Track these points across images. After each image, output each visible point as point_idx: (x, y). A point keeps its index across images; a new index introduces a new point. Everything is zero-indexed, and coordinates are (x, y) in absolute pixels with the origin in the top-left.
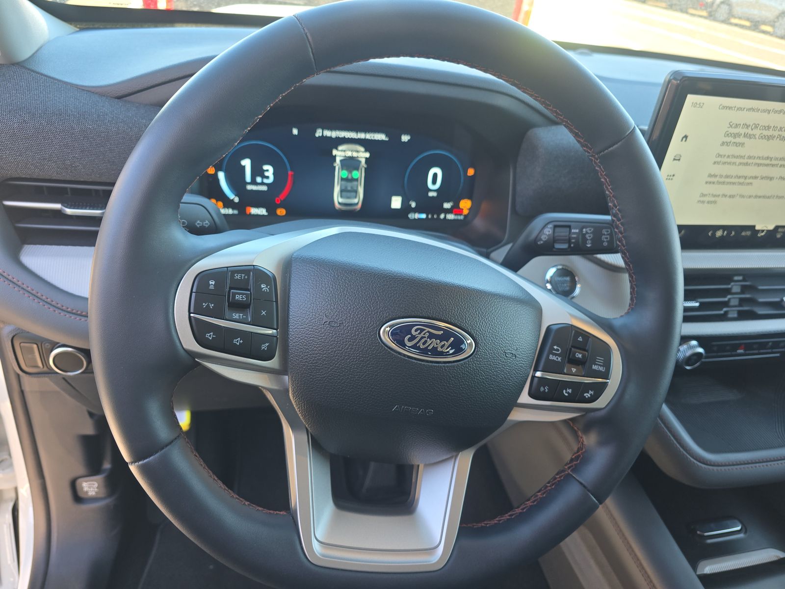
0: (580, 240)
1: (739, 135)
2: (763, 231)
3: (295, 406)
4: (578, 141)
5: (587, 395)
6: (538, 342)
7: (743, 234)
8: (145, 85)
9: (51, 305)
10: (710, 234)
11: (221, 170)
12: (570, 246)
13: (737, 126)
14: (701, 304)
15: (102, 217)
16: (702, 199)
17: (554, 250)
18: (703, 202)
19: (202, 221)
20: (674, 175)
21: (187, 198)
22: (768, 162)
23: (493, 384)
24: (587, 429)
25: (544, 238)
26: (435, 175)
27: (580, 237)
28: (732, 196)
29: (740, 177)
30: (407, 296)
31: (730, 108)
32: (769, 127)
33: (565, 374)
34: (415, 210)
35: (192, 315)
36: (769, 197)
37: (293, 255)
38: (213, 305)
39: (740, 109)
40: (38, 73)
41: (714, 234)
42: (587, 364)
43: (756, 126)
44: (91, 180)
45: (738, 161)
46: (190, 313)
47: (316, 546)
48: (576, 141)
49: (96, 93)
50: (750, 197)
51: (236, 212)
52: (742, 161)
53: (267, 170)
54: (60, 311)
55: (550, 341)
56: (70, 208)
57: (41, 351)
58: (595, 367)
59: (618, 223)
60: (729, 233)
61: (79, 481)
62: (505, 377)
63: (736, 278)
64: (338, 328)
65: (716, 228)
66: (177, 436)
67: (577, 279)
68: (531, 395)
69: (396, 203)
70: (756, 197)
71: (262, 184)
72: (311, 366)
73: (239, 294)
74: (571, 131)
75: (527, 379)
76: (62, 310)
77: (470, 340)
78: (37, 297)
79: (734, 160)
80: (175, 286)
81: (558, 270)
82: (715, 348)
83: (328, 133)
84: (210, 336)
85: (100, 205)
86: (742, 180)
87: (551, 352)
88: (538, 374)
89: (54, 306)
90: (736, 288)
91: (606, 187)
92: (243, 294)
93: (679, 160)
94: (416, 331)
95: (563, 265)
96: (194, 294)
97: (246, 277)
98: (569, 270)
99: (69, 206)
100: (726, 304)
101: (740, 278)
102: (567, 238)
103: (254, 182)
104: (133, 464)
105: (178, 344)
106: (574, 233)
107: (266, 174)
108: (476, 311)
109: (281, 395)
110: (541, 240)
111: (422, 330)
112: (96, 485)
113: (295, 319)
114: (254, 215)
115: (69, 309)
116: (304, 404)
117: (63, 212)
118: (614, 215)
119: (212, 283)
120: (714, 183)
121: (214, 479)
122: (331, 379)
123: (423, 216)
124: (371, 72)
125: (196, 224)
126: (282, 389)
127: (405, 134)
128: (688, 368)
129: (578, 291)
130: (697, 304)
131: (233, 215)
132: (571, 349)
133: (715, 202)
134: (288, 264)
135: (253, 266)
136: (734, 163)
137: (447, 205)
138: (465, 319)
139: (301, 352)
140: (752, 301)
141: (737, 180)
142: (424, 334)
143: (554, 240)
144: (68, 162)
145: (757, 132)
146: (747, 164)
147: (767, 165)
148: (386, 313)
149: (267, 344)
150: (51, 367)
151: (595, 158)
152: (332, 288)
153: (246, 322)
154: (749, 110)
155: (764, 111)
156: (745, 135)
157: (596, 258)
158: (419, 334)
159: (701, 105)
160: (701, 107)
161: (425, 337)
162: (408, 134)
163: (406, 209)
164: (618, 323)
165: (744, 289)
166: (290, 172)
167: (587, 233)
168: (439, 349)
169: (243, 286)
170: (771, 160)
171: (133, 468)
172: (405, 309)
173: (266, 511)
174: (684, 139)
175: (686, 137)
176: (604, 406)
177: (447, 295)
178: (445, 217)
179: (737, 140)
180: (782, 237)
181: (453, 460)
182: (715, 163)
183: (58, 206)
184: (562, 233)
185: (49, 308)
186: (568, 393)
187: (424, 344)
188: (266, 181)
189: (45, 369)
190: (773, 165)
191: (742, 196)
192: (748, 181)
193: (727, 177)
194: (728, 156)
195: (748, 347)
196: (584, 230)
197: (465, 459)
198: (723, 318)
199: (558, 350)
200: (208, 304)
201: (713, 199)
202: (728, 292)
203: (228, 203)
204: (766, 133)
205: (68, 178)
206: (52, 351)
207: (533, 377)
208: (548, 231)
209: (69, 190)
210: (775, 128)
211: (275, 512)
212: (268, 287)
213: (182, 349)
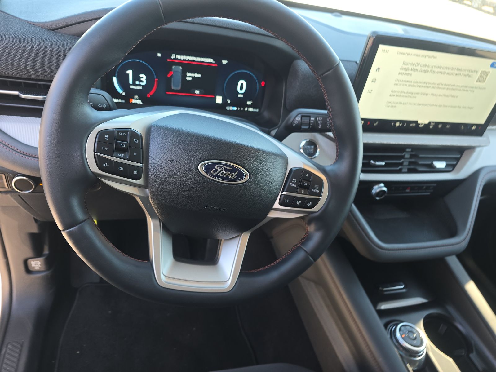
0: (315, 124)
1: (409, 69)
2: (422, 124)
3: (152, 205)
4: (310, 69)
5: (309, 205)
6: (285, 177)
7: (411, 125)
8: (69, 23)
9: (14, 150)
10: (392, 124)
11: (115, 76)
12: (309, 127)
13: (407, 64)
14: (386, 163)
15: (45, 100)
16: (388, 104)
17: (301, 129)
18: (389, 106)
19: (102, 104)
20: (372, 90)
21: (93, 90)
22: (425, 85)
23: (258, 197)
24: (309, 223)
25: (296, 122)
26: (242, 85)
27: (315, 123)
28: (404, 104)
29: (409, 93)
30: (213, 148)
31: (404, 54)
32: (425, 66)
33: (298, 193)
34: (230, 105)
35: (96, 153)
36: (425, 105)
37: (152, 124)
38: (107, 149)
39: (409, 54)
40: (4, 12)
41: (394, 125)
42: (310, 188)
43: (418, 65)
44: (36, 78)
45: (408, 84)
46: (94, 152)
47: (163, 277)
48: (309, 69)
49: (39, 27)
50: (415, 104)
51: (123, 101)
52: (410, 84)
53: (142, 77)
54: (19, 154)
55: (291, 176)
56: (24, 94)
57: (7, 178)
58: (314, 190)
59: (330, 114)
60: (403, 124)
61: (29, 261)
62: (265, 193)
63: (407, 150)
64: (176, 164)
65: (396, 121)
66: (88, 217)
67: (317, 146)
68: (280, 204)
69: (219, 100)
70: (418, 104)
71: (139, 85)
72: (161, 183)
73: (122, 143)
74: (307, 63)
75: (278, 195)
76: (20, 153)
77: (246, 172)
78: (5, 145)
79: (405, 83)
80: (86, 137)
81: (306, 142)
82: (393, 188)
83: (178, 57)
84: (105, 165)
85: (42, 94)
86: (410, 95)
87: (291, 182)
88: (284, 193)
89: (15, 151)
90: (407, 156)
91: (325, 94)
92: (124, 143)
93: (375, 82)
94: (218, 167)
95: (309, 139)
96: (96, 142)
97: (126, 135)
98: (313, 141)
99: (23, 93)
100: (401, 164)
101: (410, 150)
102: (309, 123)
103: (134, 84)
104: (64, 231)
105: (88, 168)
106: (312, 120)
107: (142, 79)
108: (251, 158)
109: (145, 199)
110: (294, 123)
111: (221, 167)
112: (40, 263)
113: (152, 158)
114: (134, 104)
115: (24, 153)
116: (157, 204)
117: (20, 96)
118: (329, 110)
119: (107, 136)
120: (394, 96)
121: (108, 242)
122: (171, 191)
123: (235, 108)
124: (202, 23)
125: (99, 106)
126: (145, 196)
127: (224, 59)
128: (377, 198)
129: (317, 154)
130: (383, 163)
131: (121, 103)
132: (301, 181)
133: (395, 107)
134: (149, 130)
135: (130, 129)
136: (406, 85)
137: (249, 103)
138: (245, 162)
139: (155, 176)
140: (415, 163)
141: (407, 95)
142: (222, 169)
143: (301, 124)
144: (23, 67)
145: (419, 68)
146: (413, 86)
147: (424, 87)
148: (202, 157)
149: (137, 171)
150: (13, 188)
151: (319, 78)
152: (172, 142)
153: (125, 158)
154: (414, 55)
155: (423, 56)
156: (412, 70)
157: (326, 134)
158: (220, 168)
159: (387, 51)
160: (387, 53)
161: (223, 171)
162: (226, 60)
163: (225, 104)
164: (328, 169)
165: (412, 156)
166: (156, 79)
167: (319, 120)
168: (230, 177)
169: (123, 139)
170: (427, 84)
171: (64, 234)
172: (212, 156)
173: (136, 260)
174: (378, 70)
175: (379, 69)
176: (318, 211)
177: (235, 149)
178: (248, 109)
179: (408, 72)
180: (433, 128)
181: (239, 238)
182: (395, 84)
183: (16, 93)
184: (306, 120)
185: (13, 152)
186: (299, 203)
187: (222, 174)
188: (141, 83)
189: (10, 189)
190: (428, 87)
191: (410, 104)
192: (413, 95)
193: (402, 92)
194: (403, 81)
195: (412, 189)
196: (318, 119)
197: (245, 237)
198: (399, 172)
199: (295, 181)
200: (105, 148)
201: (394, 105)
202: (403, 157)
203: (118, 96)
204: (424, 68)
205: (23, 76)
206: (13, 178)
207: (282, 194)
208: (298, 119)
209: (23, 84)
210: (429, 66)
211: (142, 261)
212: (138, 141)
213: (90, 171)
